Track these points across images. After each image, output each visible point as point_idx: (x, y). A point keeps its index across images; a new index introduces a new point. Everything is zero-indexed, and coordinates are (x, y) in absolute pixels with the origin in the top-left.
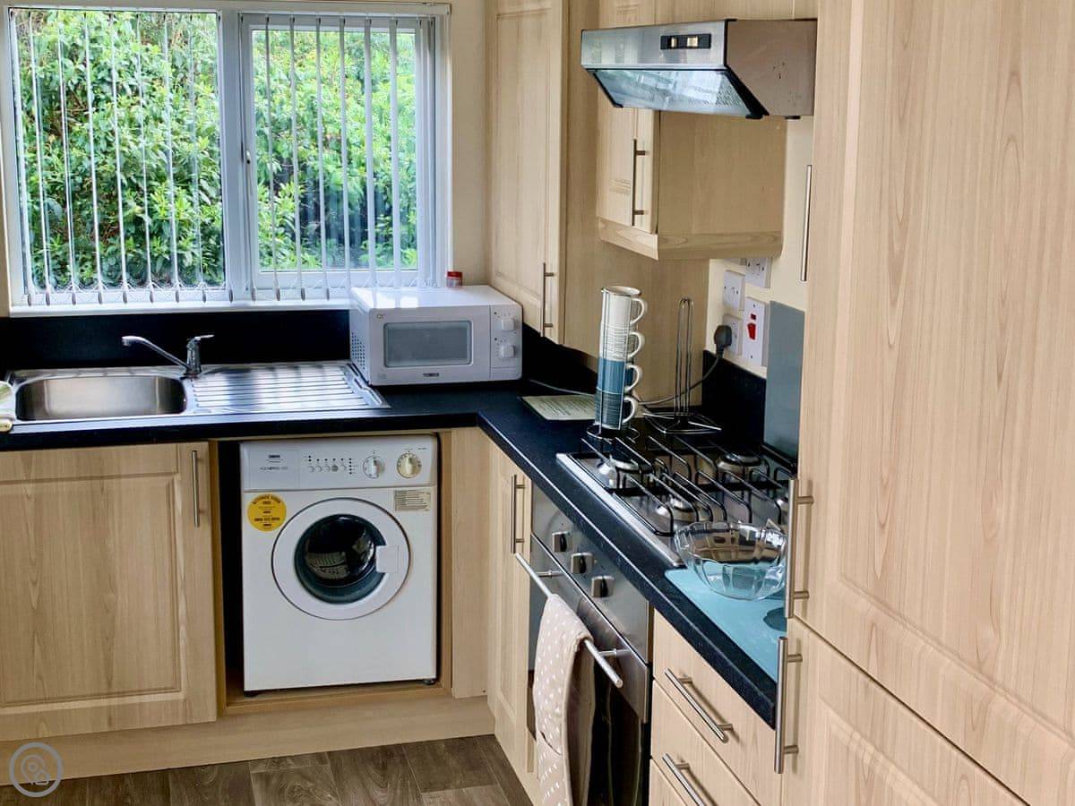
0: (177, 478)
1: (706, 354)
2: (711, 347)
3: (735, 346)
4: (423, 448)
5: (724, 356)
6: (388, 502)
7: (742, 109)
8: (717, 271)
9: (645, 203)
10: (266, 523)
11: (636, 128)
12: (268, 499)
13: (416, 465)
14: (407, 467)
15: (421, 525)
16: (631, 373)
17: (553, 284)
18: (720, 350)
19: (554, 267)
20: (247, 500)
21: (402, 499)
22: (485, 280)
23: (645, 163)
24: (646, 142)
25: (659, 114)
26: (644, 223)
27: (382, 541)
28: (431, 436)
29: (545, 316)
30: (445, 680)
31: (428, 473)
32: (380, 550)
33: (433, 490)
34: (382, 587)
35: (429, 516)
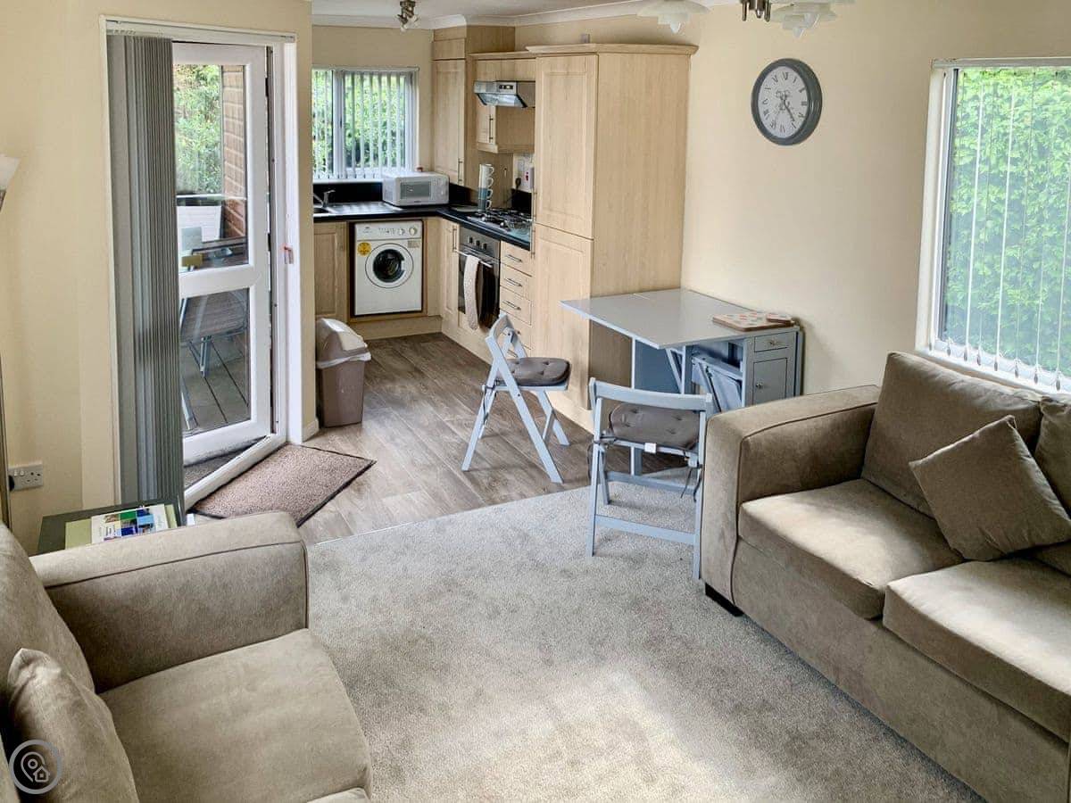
0: (335, 235)
1: (513, 190)
2: (514, 187)
3: (522, 185)
4: (418, 225)
5: (519, 189)
6: (405, 244)
7: (522, 106)
8: (515, 160)
9: (494, 135)
10: (364, 253)
11: (490, 111)
12: (365, 244)
13: (416, 231)
14: (413, 231)
15: (417, 252)
16: (489, 192)
17: (462, 165)
18: (517, 187)
19: (462, 160)
20: (357, 244)
21: (410, 244)
22: (432, 170)
23: (494, 122)
24: (494, 116)
25: (497, 107)
26: (493, 141)
27: (403, 259)
28: (421, 220)
29: (458, 178)
30: (425, 311)
31: (419, 234)
32: (403, 262)
33: (421, 240)
34: (403, 276)
35: (420, 250)
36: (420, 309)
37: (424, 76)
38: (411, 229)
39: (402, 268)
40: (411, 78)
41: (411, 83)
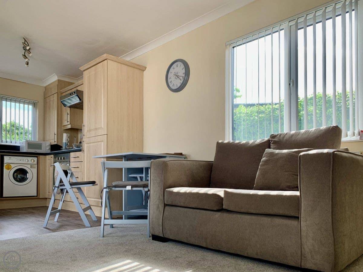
4: (36, 159)
6: (29, 166)
9: (69, 120)
10: (8, 169)
11: (67, 111)
12: (9, 165)
13: (34, 161)
14: (33, 161)
15: (35, 171)
16: (67, 144)
17: (56, 136)
19: (56, 133)
20: (5, 165)
21: (31, 167)
23: (69, 115)
24: (69, 112)
26: (69, 123)
27: (28, 173)
28: (37, 157)
29: (54, 142)
30: (38, 196)
31: (36, 162)
32: (27, 174)
33: (37, 165)
34: (28, 180)
35: (36, 169)
36: (36, 195)
37: (41, 104)
38: (32, 160)
39: (27, 177)
40: (34, 105)
41: (35, 107)
